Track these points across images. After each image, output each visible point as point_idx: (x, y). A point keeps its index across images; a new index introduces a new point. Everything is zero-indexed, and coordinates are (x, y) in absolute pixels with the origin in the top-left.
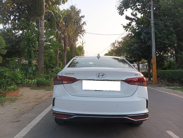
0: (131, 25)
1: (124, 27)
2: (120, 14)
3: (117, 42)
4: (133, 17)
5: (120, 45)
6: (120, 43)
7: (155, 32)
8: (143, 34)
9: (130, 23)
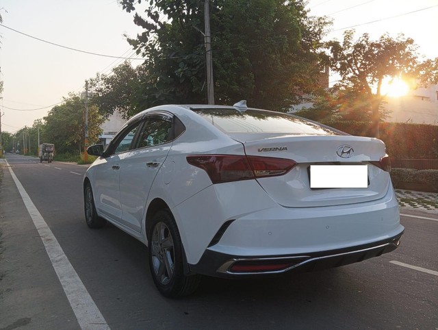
0: (147, 40)
1: (130, 42)
2: (124, 8)
3: (100, 77)
4: (151, 21)
5: (108, 87)
6: (108, 81)
7: (213, 62)
8: (181, 65)
9: (144, 34)
